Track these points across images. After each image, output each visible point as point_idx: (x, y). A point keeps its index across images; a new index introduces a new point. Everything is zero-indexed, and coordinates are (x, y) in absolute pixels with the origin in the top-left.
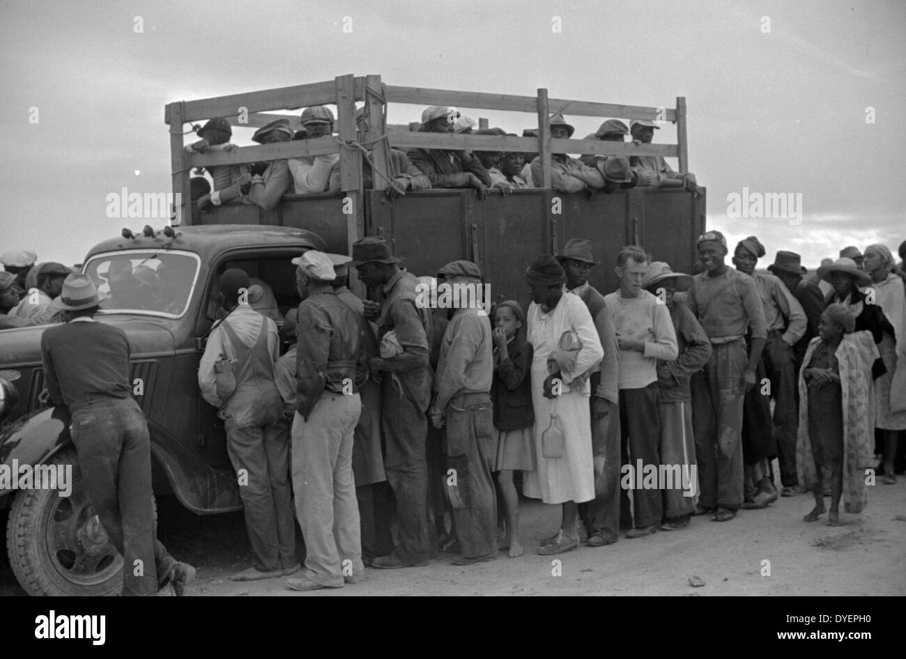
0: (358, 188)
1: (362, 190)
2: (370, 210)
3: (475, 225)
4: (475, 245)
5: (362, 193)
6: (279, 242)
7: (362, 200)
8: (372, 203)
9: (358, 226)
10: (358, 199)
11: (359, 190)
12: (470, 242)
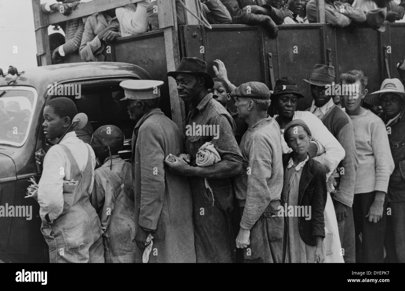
0: (173, 25)
1: (176, 26)
2: (184, 43)
3: (270, 54)
4: (271, 70)
5: (176, 29)
6: (107, 74)
7: (177, 35)
8: (185, 36)
9: (175, 57)
10: (173, 33)
11: (174, 26)
12: (268, 68)
